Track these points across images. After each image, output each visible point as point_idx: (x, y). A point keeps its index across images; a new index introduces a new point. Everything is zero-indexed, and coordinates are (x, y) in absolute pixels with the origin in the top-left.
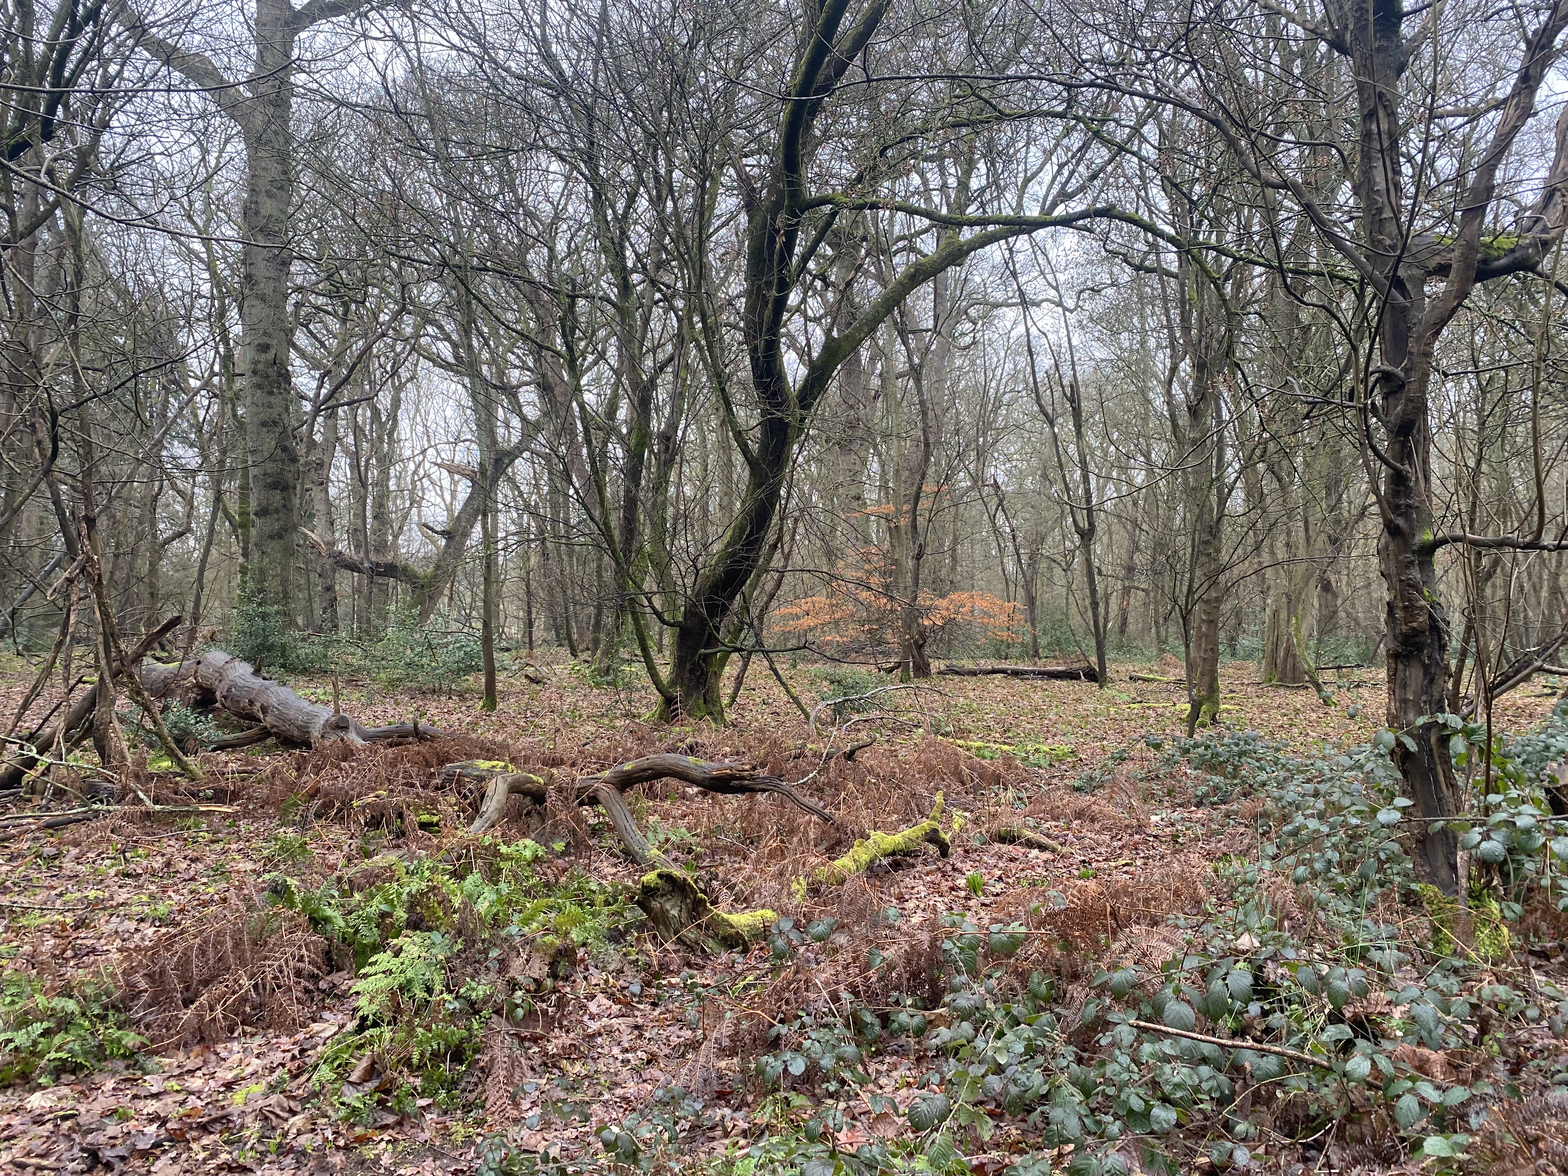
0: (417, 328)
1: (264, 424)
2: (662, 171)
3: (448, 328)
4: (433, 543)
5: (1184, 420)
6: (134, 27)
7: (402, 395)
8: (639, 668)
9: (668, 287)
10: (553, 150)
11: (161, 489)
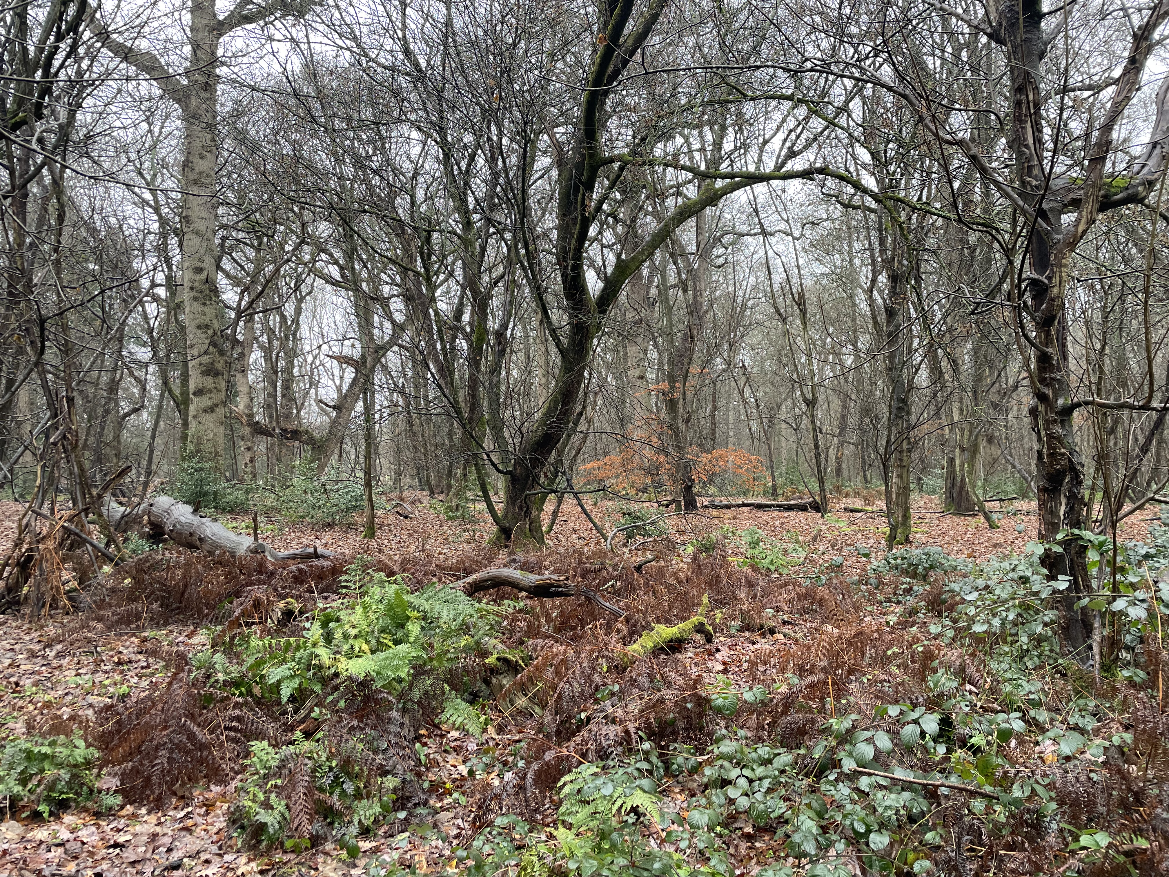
0: (312, 254)
1: (199, 327)
2: (495, 138)
3: (336, 255)
4: (327, 414)
5: (882, 319)
6: (100, 33)
7: (303, 305)
8: (482, 506)
9: (499, 223)
10: (412, 123)
11: (121, 377)
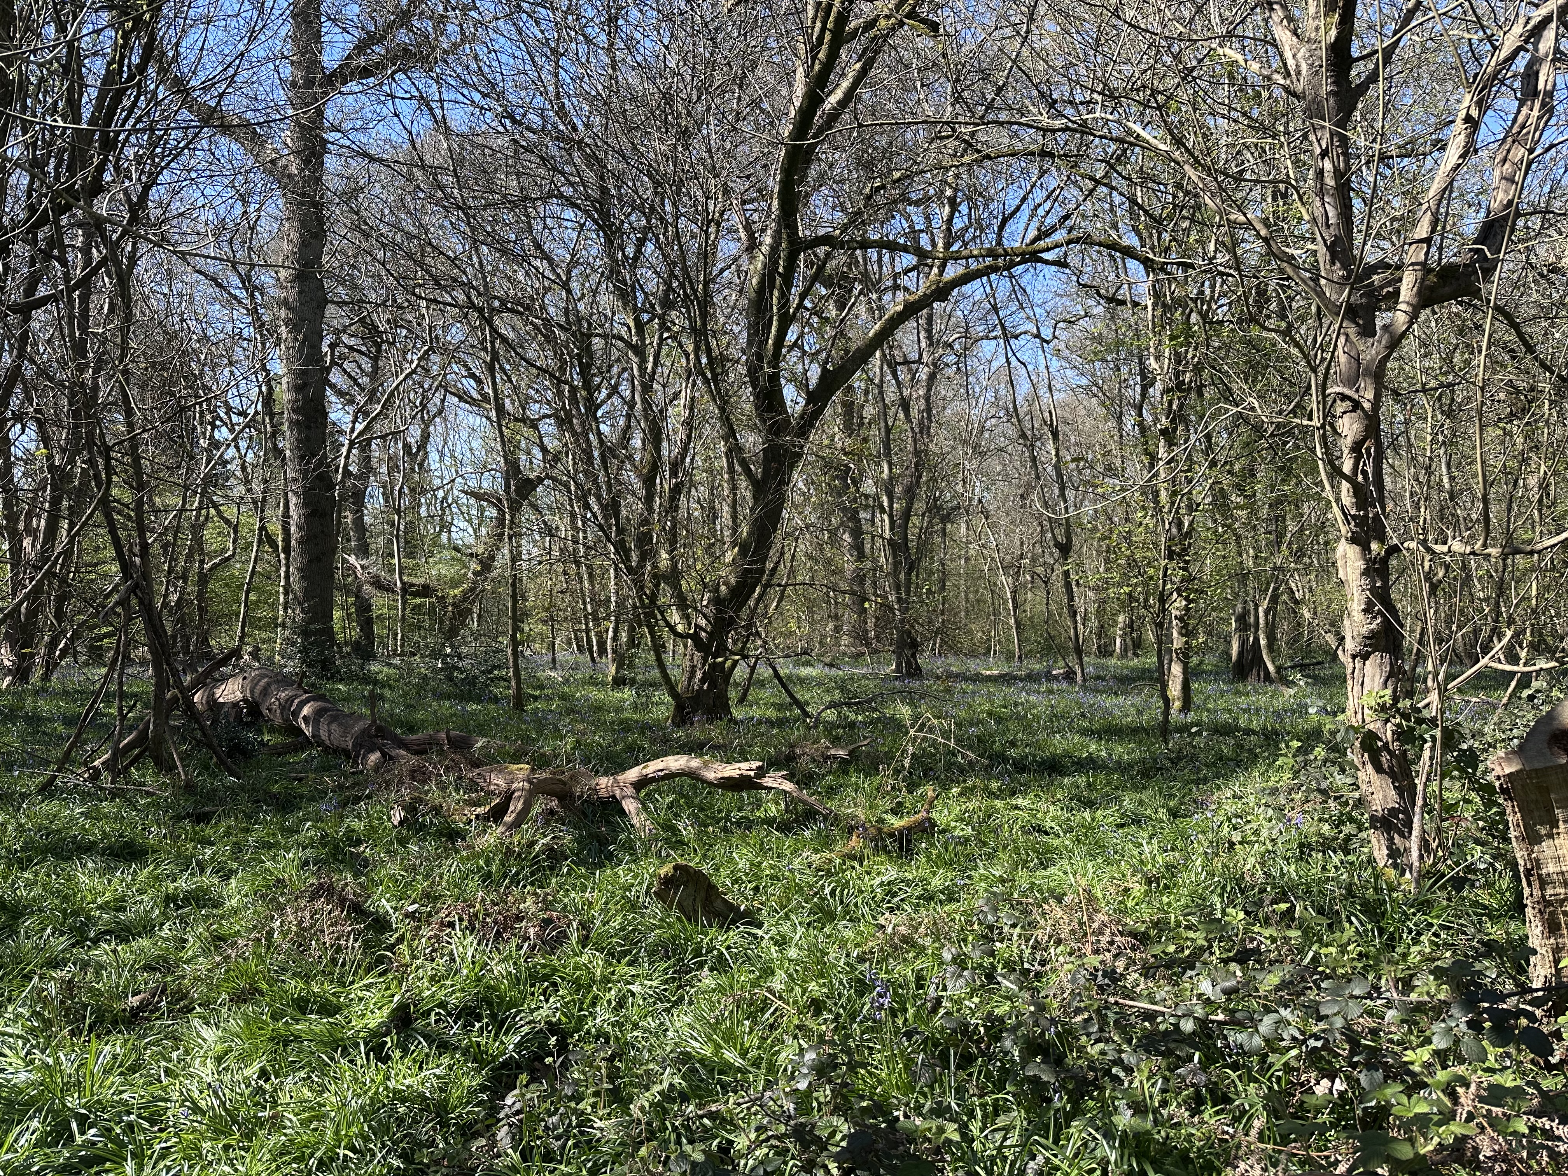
0: (442, 365)
6: (178, 91)
7: (432, 428)
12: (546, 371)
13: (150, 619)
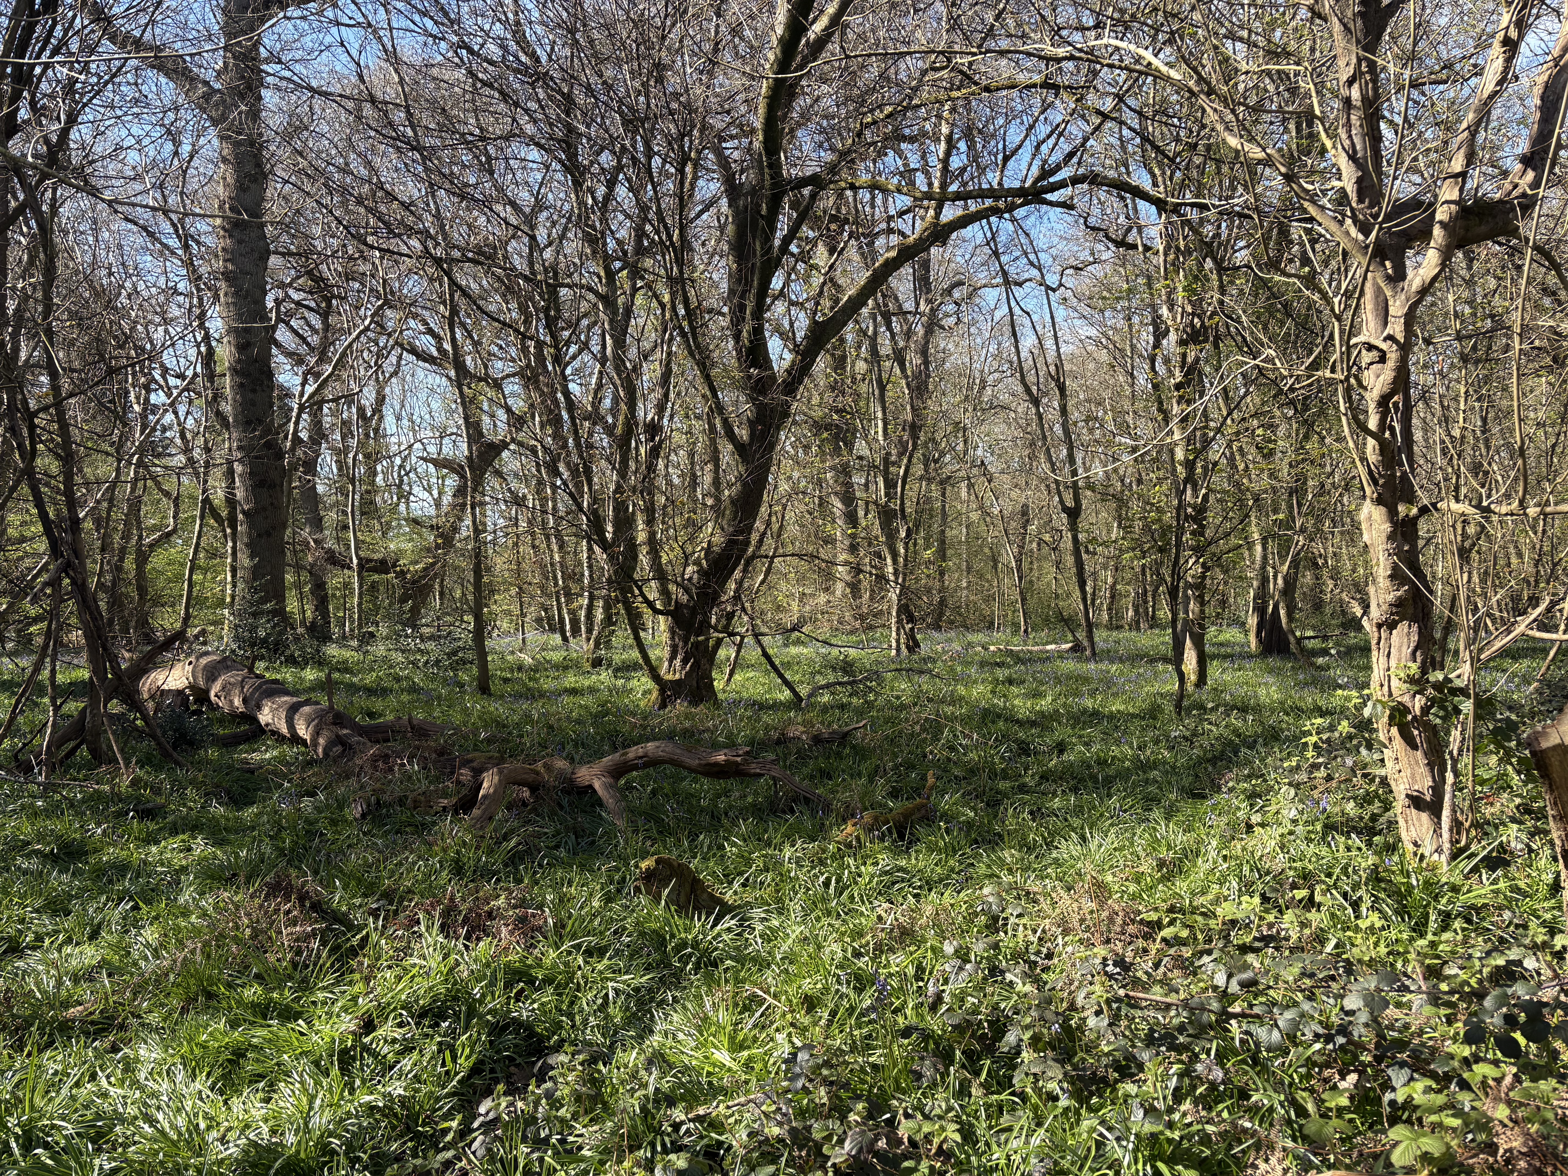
0: (398, 321)
2: (642, 158)
6: (99, 19)
7: (387, 390)
12: (510, 326)
13: (84, 601)
